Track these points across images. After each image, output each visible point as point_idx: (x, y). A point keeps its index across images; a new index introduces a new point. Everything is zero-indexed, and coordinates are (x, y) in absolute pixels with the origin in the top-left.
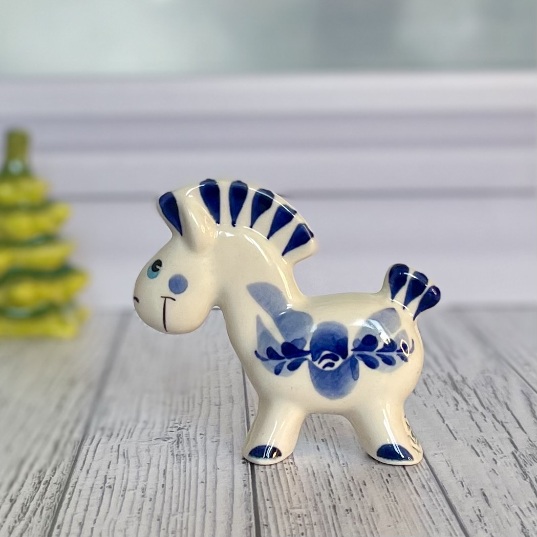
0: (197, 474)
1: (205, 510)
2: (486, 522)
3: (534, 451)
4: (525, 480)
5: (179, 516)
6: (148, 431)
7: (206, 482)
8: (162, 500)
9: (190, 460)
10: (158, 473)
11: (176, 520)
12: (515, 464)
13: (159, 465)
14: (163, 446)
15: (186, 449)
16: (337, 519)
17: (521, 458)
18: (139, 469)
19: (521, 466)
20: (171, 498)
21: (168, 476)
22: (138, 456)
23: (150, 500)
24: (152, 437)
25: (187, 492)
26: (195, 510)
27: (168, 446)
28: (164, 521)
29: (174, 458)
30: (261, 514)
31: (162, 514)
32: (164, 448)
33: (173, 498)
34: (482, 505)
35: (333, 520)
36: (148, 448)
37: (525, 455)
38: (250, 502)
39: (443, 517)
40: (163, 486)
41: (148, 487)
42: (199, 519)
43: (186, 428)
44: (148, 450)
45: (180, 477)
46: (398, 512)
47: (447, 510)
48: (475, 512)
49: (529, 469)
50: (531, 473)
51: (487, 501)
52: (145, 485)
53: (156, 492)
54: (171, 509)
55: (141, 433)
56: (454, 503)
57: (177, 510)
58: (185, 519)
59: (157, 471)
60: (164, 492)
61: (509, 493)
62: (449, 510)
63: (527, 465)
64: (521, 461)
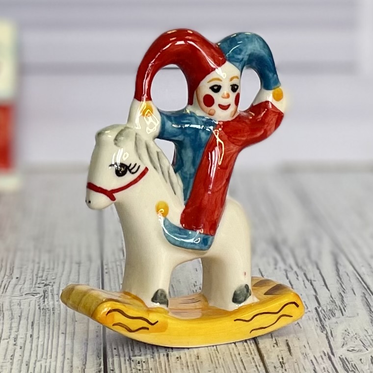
0: (59, 326)
1: (65, 357)
2: (286, 368)
3: (333, 306)
4: (322, 332)
5: (43, 362)
6: (20, 286)
7: (66, 334)
8: (30, 347)
9: (54, 313)
10: (28, 324)
11: (41, 366)
12: (316, 319)
13: (28, 317)
14: (31, 300)
15: (51, 303)
16: (169, 365)
17: (322, 313)
18: (12, 321)
19: (321, 321)
20: (37, 346)
21: (35, 327)
22: (11, 309)
23: (21, 348)
24: (23, 292)
25: (50, 341)
26: (56, 357)
27: (36, 300)
28: (31, 365)
29: (40, 311)
30: (109, 361)
31: (29, 360)
32: (33, 303)
33: (39, 346)
34: (285, 354)
35: (165, 366)
36: (20, 302)
37: (325, 310)
38: (100, 350)
39: (253, 364)
40: (31, 336)
41: (19, 337)
42: (59, 364)
43: (51, 284)
44: (19, 304)
45: (45, 328)
46: (218, 360)
47: (257, 357)
48: (279, 359)
49: (327, 323)
50: (328, 326)
51: (290, 350)
52: (17, 335)
53: (25, 341)
54: (37, 356)
55: (14, 288)
56: (263, 352)
57: (42, 357)
58: (48, 364)
59: (26, 323)
60: (32, 342)
61: (308, 343)
62: (259, 358)
63: (326, 319)
64: (321, 315)
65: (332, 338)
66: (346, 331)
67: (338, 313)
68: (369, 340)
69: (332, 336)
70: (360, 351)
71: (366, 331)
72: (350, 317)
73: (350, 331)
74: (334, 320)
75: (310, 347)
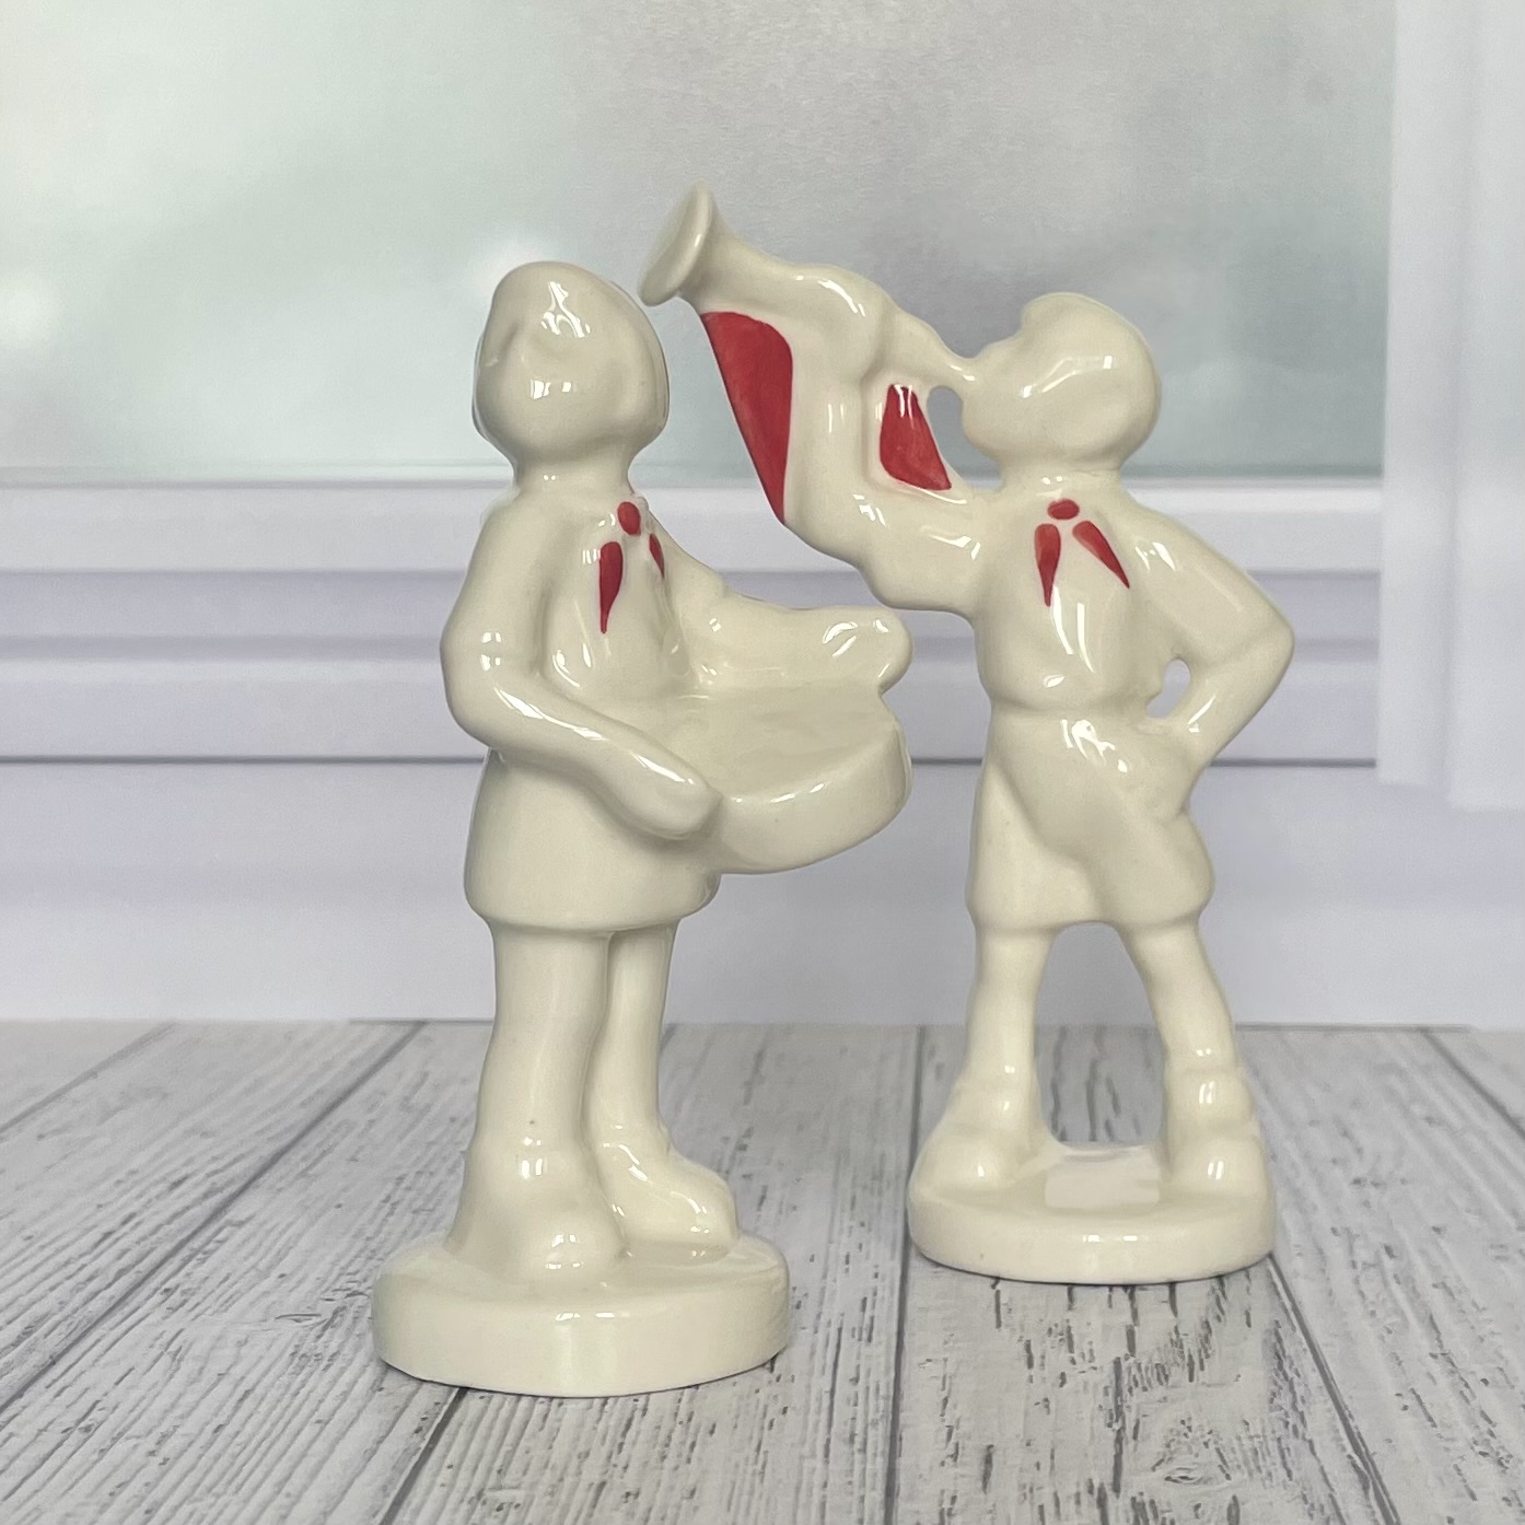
0: (320, 1402)
1: (279, 1491)
3: (1171, 1357)
4: (1110, 1425)
7: (328, 1422)
12: (1106, 1388)
16: (591, 1516)
17: (1130, 1372)
19: (1118, 1393)
26: (256, 1489)
34: (969, 1486)
37: (1143, 1366)
42: (248, 1512)
49: (1134, 1401)
50: (1134, 1408)
51: (986, 1476)
61: (1052, 1457)
63: (1135, 1391)
64: (1125, 1381)
65: (1132, 1443)
66: (1183, 1422)
67: (1178, 1374)
68: (1243, 1452)
69: (1135, 1437)
70: (1205, 1483)
71: (1247, 1424)
72: (1209, 1386)
73: (1195, 1424)
74: (1158, 1391)
75: (1052, 1467)
